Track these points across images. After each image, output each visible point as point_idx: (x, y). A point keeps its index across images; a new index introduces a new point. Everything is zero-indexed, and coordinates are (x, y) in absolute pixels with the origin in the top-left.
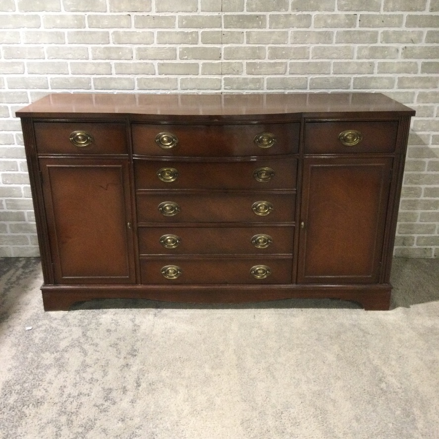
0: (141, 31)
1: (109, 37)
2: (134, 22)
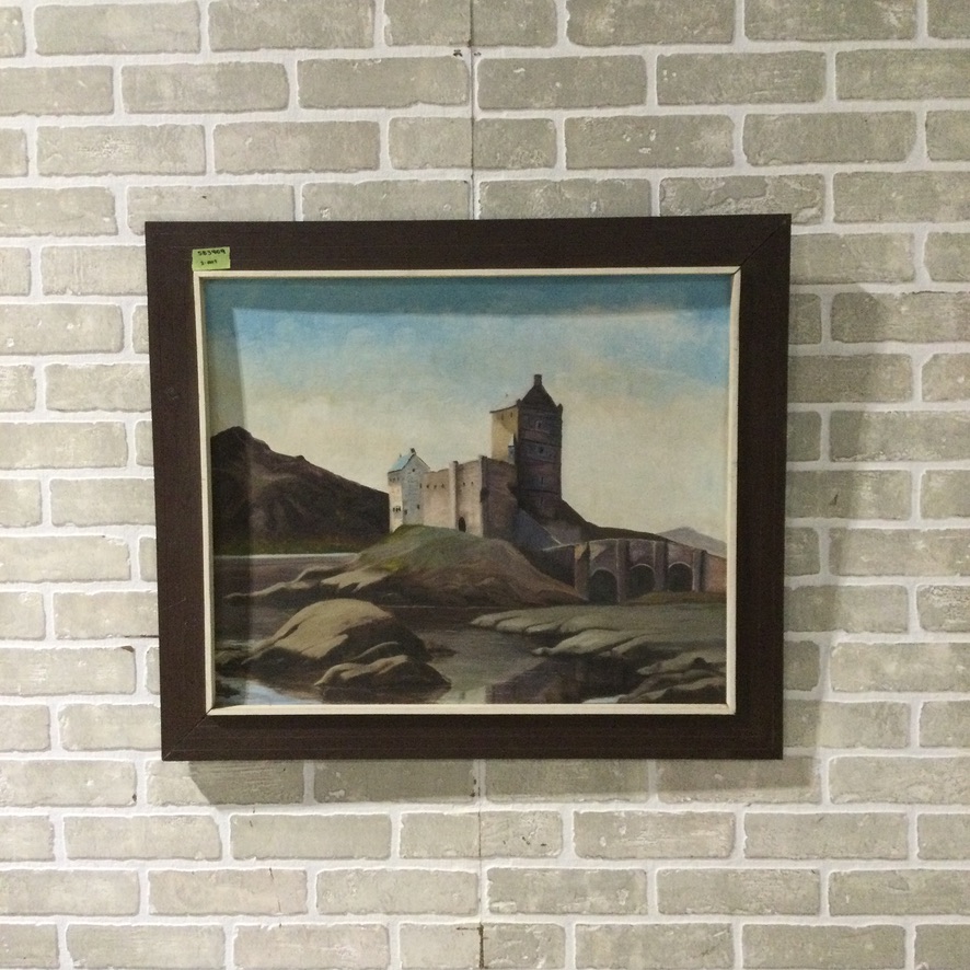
1: (49, 725)
2: (146, 672)
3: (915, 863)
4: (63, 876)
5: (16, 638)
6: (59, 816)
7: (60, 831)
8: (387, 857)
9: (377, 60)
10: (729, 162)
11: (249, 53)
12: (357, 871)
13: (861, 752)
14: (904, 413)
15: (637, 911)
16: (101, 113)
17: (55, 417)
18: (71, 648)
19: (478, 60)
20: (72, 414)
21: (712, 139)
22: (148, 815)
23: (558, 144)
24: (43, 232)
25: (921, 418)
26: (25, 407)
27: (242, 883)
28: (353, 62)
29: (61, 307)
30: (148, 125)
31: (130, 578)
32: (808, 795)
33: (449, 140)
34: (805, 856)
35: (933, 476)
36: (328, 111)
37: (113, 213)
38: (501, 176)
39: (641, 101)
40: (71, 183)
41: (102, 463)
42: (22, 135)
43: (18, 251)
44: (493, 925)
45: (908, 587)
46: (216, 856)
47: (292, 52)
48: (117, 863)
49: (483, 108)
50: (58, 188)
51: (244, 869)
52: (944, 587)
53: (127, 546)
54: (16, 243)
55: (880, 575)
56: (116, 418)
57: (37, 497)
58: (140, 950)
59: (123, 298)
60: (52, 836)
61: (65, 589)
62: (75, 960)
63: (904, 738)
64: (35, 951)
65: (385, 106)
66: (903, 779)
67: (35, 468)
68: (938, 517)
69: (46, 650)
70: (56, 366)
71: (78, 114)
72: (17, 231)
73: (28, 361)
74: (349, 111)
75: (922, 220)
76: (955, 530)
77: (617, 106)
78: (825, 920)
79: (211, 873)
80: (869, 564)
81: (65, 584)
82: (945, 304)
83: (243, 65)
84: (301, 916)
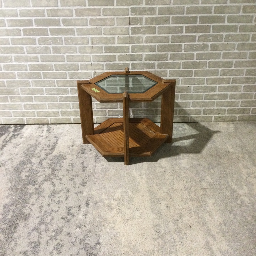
3: (200, 5)
8: (113, 6)
12: (109, 8)
15: (155, 14)
27: (90, 10)
34: (182, 4)
44: (131, 17)
46: (85, 5)
48: (69, 7)
60: (58, 2)
78: (185, 15)
84: (100, 16)
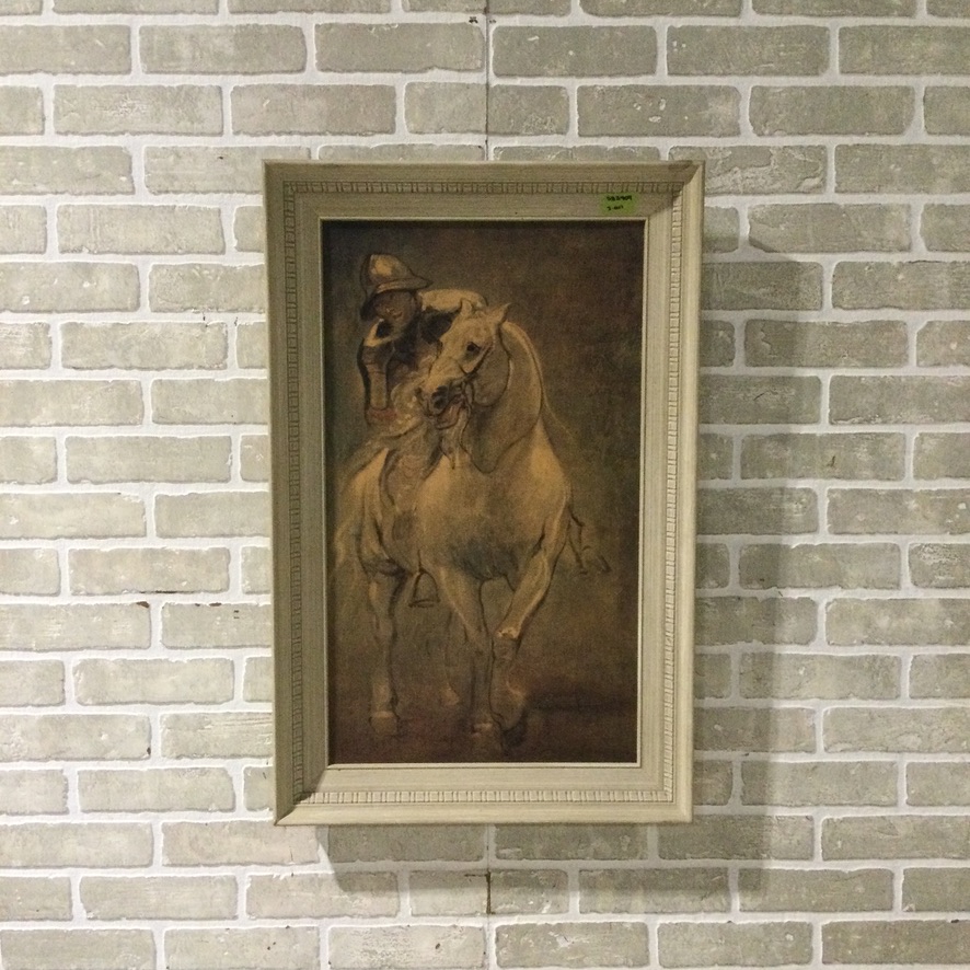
0: (186, 657)
1: (63, 680)
2: (161, 627)
3: (904, 810)
4: (76, 829)
5: (31, 594)
6: (73, 770)
7: (74, 783)
9: (393, 25)
10: (736, 132)
11: (267, 16)
13: (854, 703)
14: (900, 378)
15: (638, 856)
16: (120, 73)
17: (71, 375)
18: (87, 603)
19: (493, 27)
20: (87, 372)
21: (720, 109)
22: (163, 768)
23: (571, 111)
24: (59, 191)
25: (916, 383)
26: (41, 364)
27: (255, 833)
28: (370, 27)
29: (77, 265)
30: (166, 86)
31: (145, 535)
32: (803, 744)
33: (464, 105)
34: (798, 803)
35: (925, 438)
36: (345, 75)
37: (130, 172)
38: (515, 142)
39: (652, 71)
40: (88, 142)
41: (118, 421)
42: (38, 93)
43: (33, 209)
44: (498, 871)
45: (900, 545)
46: (229, 807)
47: (309, 16)
48: (130, 815)
49: (498, 75)
50: (75, 147)
51: (257, 820)
52: (935, 545)
53: (142, 503)
54: (32, 200)
55: (873, 534)
56: (131, 376)
57: (52, 455)
58: (153, 901)
59: (140, 257)
60: (66, 790)
61: (79, 545)
62: (88, 912)
63: (894, 689)
64: (48, 903)
65: (401, 71)
66: (893, 729)
67: (50, 426)
68: (930, 478)
69: (62, 606)
70: (71, 324)
71: (96, 73)
72: (33, 189)
73: (43, 318)
74: (366, 75)
75: (919, 191)
76: (945, 491)
77: (629, 75)
78: (818, 864)
79: (224, 824)
80: (863, 523)
81: (80, 540)
82: (939, 272)
83: (261, 27)
84: (312, 865)
